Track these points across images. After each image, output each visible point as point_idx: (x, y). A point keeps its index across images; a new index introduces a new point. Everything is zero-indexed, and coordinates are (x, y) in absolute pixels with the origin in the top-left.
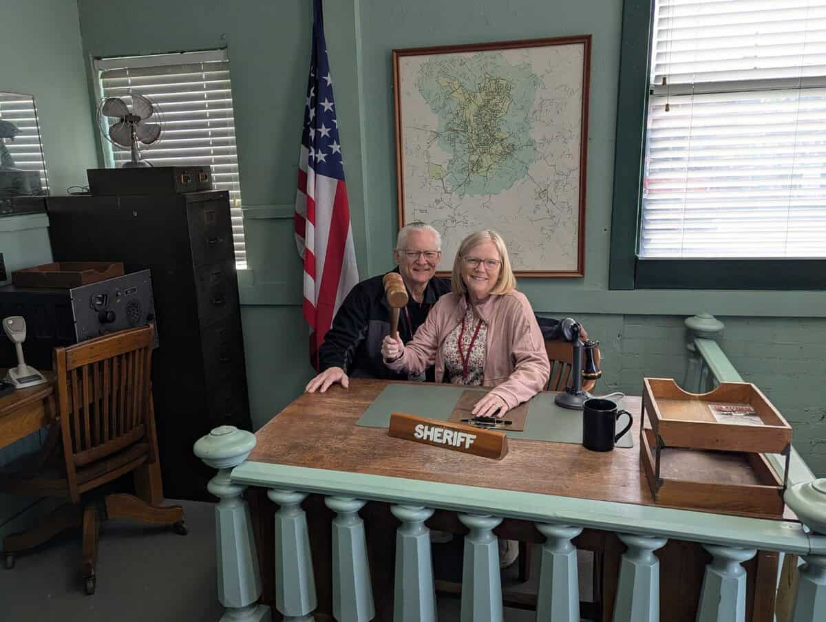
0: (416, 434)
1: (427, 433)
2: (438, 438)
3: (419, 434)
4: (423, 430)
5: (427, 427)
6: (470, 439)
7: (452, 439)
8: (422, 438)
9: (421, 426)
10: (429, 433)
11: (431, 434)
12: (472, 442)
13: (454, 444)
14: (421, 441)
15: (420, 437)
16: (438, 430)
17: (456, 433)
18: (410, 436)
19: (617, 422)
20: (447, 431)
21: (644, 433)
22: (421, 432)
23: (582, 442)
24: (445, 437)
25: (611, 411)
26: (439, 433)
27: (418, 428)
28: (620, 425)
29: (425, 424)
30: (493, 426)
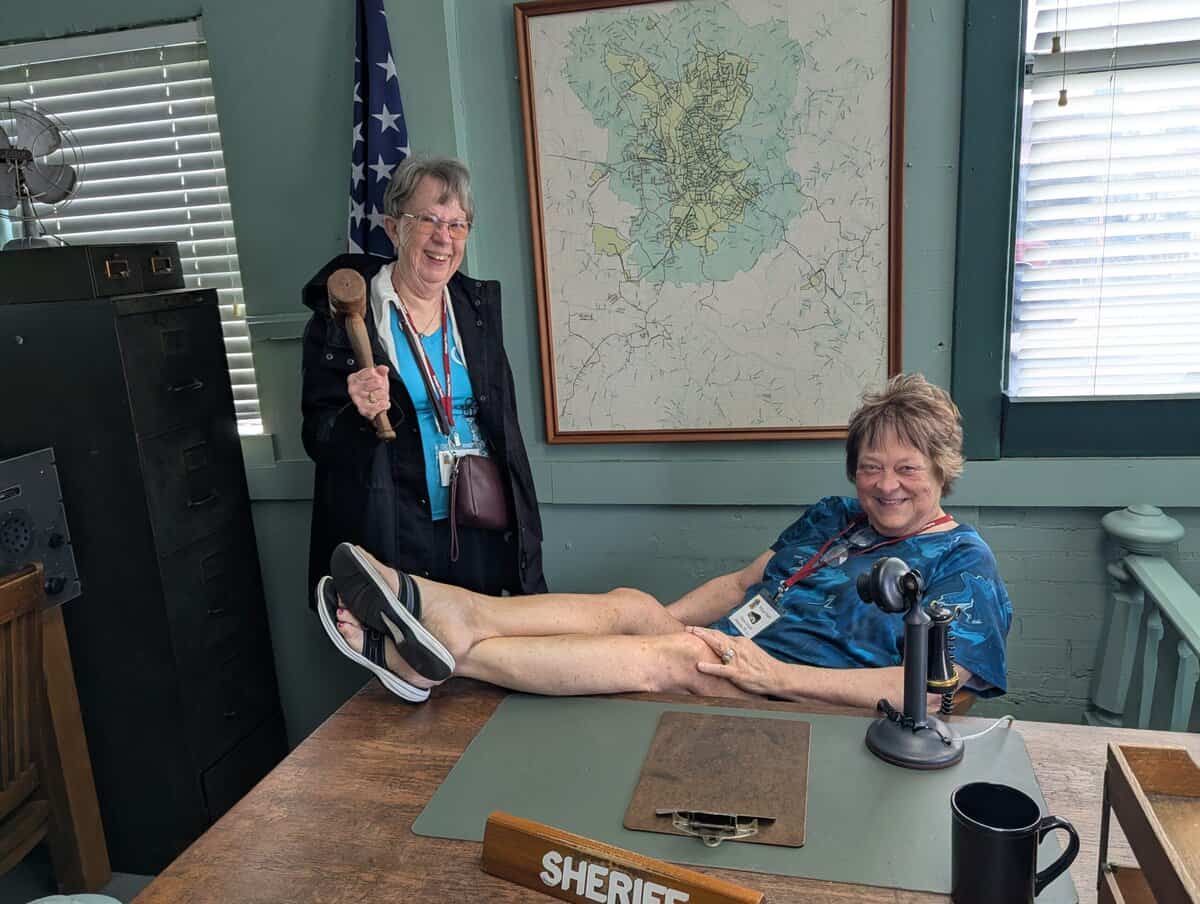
0: (544, 875)
1: (569, 873)
2: (597, 889)
3: (552, 875)
4: (561, 866)
5: (569, 861)
6: (672, 901)
8: (560, 884)
9: (556, 856)
10: (574, 875)
11: (579, 876)
14: (556, 893)
15: (554, 882)
16: (595, 869)
17: (639, 882)
18: (529, 877)
20: (616, 876)
21: (1111, 879)
22: (555, 870)
24: (613, 889)
25: (1027, 828)
26: (598, 876)
27: (550, 859)
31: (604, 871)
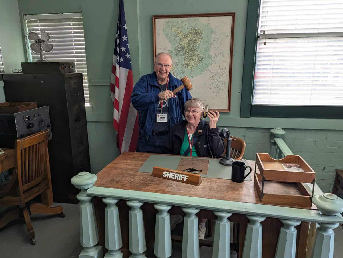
0: (164, 175)
1: (168, 175)
2: (173, 177)
3: (165, 175)
4: (167, 174)
5: (168, 173)
6: (186, 177)
7: (179, 177)
8: (166, 177)
9: (166, 172)
10: (169, 175)
11: (170, 175)
12: (187, 178)
13: (179, 179)
14: (166, 178)
15: (165, 176)
16: (173, 173)
17: (180, 175)
18: (161, 176)
19: (245, 171)
20: (176, 174)
21: (256, 175)
22: (166, 174)
23: (231, 179)
24: (176, 176)
25: (243, 166)
26: (173, 175)
27: (165, 173)
28: (246, 172)
29: (167, 171)
30: (195, 172)
31: (174, 174)
